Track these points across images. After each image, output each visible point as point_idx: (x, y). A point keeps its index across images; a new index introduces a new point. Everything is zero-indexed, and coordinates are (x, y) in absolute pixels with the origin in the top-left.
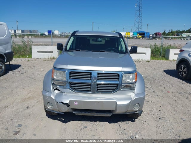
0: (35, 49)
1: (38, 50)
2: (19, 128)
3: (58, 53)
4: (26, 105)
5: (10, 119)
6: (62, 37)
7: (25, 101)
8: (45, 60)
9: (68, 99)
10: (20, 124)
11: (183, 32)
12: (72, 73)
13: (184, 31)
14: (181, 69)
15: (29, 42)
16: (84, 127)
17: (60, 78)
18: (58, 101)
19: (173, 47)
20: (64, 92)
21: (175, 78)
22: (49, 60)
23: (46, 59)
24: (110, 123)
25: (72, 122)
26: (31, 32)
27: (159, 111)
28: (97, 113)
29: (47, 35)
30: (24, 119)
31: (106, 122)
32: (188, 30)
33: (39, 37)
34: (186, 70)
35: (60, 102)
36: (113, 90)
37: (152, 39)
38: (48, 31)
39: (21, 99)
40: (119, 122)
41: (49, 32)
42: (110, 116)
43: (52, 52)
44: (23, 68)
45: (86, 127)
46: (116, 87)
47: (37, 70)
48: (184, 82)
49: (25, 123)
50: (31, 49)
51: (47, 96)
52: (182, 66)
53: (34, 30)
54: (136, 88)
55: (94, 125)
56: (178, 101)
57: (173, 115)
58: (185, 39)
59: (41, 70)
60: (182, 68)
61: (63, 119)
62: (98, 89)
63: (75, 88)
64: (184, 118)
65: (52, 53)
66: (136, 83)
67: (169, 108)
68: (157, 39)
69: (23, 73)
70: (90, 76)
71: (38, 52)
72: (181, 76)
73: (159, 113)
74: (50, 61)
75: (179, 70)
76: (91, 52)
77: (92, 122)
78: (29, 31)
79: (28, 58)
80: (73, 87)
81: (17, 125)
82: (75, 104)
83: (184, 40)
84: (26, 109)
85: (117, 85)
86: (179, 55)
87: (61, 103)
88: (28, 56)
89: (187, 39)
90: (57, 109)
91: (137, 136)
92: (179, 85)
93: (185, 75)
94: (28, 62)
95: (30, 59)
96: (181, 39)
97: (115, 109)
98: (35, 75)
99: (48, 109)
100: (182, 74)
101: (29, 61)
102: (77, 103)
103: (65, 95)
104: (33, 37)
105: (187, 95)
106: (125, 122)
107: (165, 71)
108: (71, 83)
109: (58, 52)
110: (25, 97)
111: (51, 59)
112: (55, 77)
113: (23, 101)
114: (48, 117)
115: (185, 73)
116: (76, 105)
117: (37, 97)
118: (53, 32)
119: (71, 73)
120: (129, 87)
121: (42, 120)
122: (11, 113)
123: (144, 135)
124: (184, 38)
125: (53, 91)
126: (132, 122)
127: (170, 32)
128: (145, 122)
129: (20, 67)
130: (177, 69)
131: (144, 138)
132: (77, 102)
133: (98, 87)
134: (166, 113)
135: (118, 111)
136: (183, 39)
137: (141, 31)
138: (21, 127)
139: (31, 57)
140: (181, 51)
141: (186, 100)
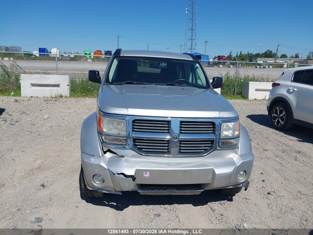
0: (26, 81)
1: (33, 83)
2: (39, 224)
3: (68, 87)
4: (38, 180)
5: (17, 208)
6: (66, 60)
7: (33, 174)
8: (47, 100)
9: (132, 167)
10: (38, 217)
11: (258, 56)
12: (138, 122)
13: (259, 54)
14: (276, 113)
15: (15, 68)
16: (155, 215)
17: (114, 132)
18: (115, 173)
19: (253, 80)
20: (123, 156)
21: (267, 128)
22: (54, 99)
23: (47, 97)
24: (195, 205)
25: (131, 208)
26: (7, 49)
27: (263, 181)
28: (178, 189)
29: (38, 55)
30: (42, 207)
31: (188, 205)
32: (264, 52)
33: (23, 59)
34: (284, 115)
35: (119, 174)
36: (205, 150)
37: (213, 66)
38: (40, 49)
39: (25, 170)
40: (209, 203)
41: (42, 50)
42: (198, 194)
43: (58, 86)
44: (10, 115)
45: (159, 215)
46: (210, 145)
47: (38, 117)
48: (282, 134)
49: (47, 215)
50: (17, 80)
51: (93, 164)
52: (278, 108)
53: (14, 47)
54: (240, 145)
55: (170, 210)
56: (284, 163)
57: (285, 187)
58: (262, 67)
59: (46, 117)
60: (278, 111)
61: (115, 204)
62: (182, 148)
63: (141, 149)
64: (303, 190)
65: (58, 88)
66: (239, 137)
67: (275, 175)
68: (221, 66)
69: (12, 123)
70: (168, 127)
71: (33, 85)
72: (276, 124)
73: (263, 184)
74: (56, 101)
75: (273, 115)
76: (153, 86)
77: (166, 206)
78: (4, 48)
79: (14, 95)
80: (138, 147)
81: (33, 219)
82: (145, 176)
83: (260, 68)
84: (40, 189)
85: (212, 141)
86: (272, 91)
87: (122, 176)
88: (12, 93)
89: (264, 68)
90: (112, 186)
91: (245, 225)
92: (277, 138)
93: (282, 123)
94: (16, 103)
95: (18, 98)
96: (256, 67)
97: (210, 182)
98: (36, 126)
99: (93, 187)
100: (278, 122)
101: (16, 101)
102: (148, 175)
103: (126, 161)
104: (12, 59)
105: (294, 154)
106: (217, 203)
107: (249, 117)
108: (135, 140)
109: (68, 85)
110: (30, 166)
111: (56, 97)
112: (105, 130)
113: (29, 174)
114: (87, 202)
115: (282, 120)
116: (147, 179)
117: (53, 165)
118: (49, 51)
119: (134, 121)
120: (228, 144)
121: (77, 207)
122: (14, 197)
123: (256, 223)
124: (260, 65)
125: (103, 155)
126: (228, 202)
127: (238, 55)
128: (248, 201)
129: (4, 113)
130: (269, 113)
131: (257, 228)
132: (148, 173)
133: (182, 145)
134: (274, 183)
135: (217, 185)
136: (258, 67)
137: (196, 53)
138: (41, 221)
139: (20, 95)
140: (275, 85)
141: (296, 162)
